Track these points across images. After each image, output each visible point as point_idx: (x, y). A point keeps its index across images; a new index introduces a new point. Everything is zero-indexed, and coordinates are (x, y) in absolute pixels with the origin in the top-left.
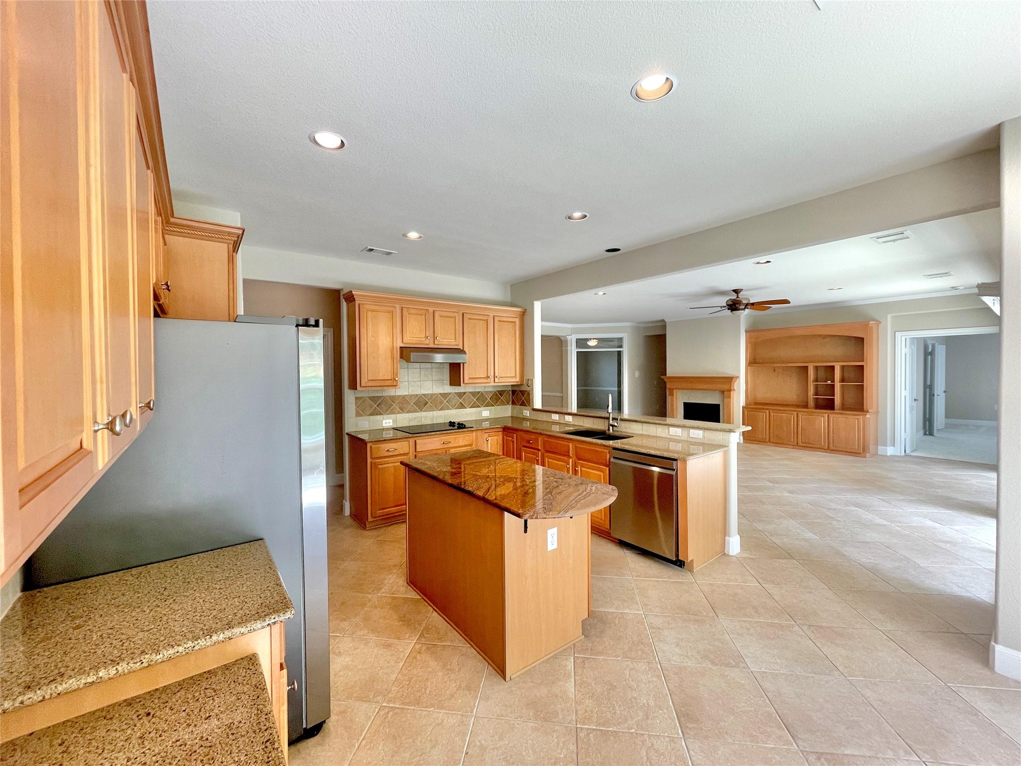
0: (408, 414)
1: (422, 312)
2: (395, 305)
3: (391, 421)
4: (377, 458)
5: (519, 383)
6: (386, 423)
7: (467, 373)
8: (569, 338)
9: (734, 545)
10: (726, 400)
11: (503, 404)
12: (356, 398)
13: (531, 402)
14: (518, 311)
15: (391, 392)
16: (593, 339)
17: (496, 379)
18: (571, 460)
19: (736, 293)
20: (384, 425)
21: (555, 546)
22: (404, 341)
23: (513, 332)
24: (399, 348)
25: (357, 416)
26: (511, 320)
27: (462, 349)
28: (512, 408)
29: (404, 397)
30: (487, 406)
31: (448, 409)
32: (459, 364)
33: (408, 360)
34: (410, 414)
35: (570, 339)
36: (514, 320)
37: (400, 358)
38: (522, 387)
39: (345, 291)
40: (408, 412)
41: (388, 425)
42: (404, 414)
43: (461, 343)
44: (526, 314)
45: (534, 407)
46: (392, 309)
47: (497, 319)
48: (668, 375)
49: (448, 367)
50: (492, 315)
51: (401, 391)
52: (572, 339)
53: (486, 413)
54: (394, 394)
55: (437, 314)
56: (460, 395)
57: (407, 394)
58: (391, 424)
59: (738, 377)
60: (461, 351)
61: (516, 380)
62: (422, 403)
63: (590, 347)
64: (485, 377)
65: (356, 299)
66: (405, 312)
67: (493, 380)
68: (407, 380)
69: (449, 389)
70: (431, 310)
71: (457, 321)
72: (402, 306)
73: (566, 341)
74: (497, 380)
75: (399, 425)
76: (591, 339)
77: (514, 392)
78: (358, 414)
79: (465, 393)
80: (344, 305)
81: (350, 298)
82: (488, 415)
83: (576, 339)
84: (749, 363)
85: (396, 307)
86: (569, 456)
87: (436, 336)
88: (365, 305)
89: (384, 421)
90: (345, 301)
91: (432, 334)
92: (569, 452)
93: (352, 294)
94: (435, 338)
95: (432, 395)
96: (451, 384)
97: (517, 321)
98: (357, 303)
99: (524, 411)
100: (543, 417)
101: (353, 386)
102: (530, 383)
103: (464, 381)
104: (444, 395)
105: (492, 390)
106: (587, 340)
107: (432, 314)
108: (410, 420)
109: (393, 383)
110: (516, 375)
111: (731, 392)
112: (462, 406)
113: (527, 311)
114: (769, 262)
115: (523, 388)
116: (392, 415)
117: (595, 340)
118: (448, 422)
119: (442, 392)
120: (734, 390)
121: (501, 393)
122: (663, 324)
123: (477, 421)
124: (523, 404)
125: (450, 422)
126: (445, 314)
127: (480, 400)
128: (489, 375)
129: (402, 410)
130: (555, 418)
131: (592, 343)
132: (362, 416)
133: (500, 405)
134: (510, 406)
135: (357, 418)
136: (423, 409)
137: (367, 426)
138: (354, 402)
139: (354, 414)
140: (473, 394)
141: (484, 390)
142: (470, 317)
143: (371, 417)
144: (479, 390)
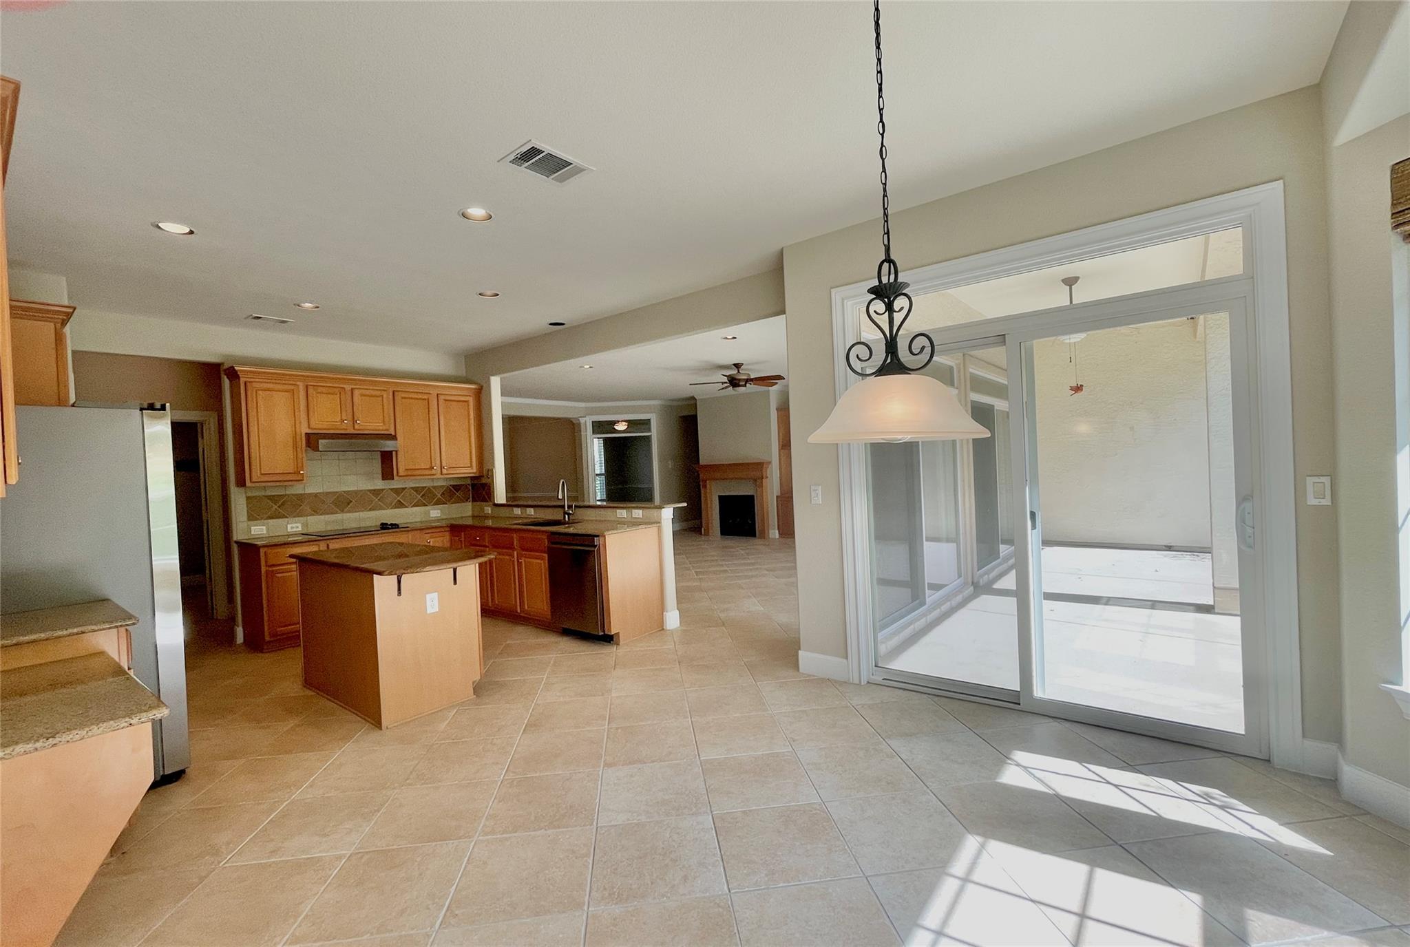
0: (323, 516)
1: (337, 390)
2: (298, 383)
3: (299, 525)
4: (274, 565)
5: (477, 475)
6: (292, 528)
7: (402, 463)
8: (582, 420)
9: (673, 619)
10: (759, 490)
11: (460, 501)
12: (248, 498)
13: (492, 498)
14: (474, 389)
15: (297, 489)
16: (622, 421)
17: (443, 470)
18: (515, 553)
19: (737, 367)
20: (289, 530)
21: (436, 609)
22: (312, 426)
23: (466, 413)
24: (303, 435)
25: (249, 519)
26: (463, 399)
27: (393, 434)
28: (471, 506)
29: (316, 495)
30: (437, 504)
31: (381, 508)
32: (391, 452)
33: (316, 449)
34: (327, 516)
35: (584, 421)
36: (467, 398)
37: (306, 446)
38: (483, 479)
39: (226, 366)
40: (323, 514)
41: (295, 530)
42: (318, 517)
43: (393, 429)
44: (483, 392)
45: (496, 502)
46: (292, 387)
47: (441, 398)
48: (702, 462)
49: (379, 457)
50: (435, 392)
51: (311, 489)
52: (587, 422)
53: (435, 513)
54: (301, 492)
55: (356, 393)
56: (397, 491)
57: (321, 491)
58: (300, 529)
59: (770, 463)
60: (394, 438)
61: (473, 471)
62: (343, 502)
63: (616, 431)
64: (428, 467)
65: (240, 376)
66: (311, 391)
67: (439, 472)
68: (320, 474)
69: (379, 484)
70: (348, 387)
71: (385, 400)
72: (306, 384)
73: (579, 424)
74: (445, 471)
75: (311, 530)
76: (618, 422)
77: (473, 486)
78: (251, 518)
79: (401, 488)
80: (226, 383)
81: (233, 374)
82: (439, 515)
83: (593, 422)
84: (783, 446)
85: (298, 385)
86: (513, 549)
87: (356, 418)
88: (254, 383)
89: (289, 526)
90: (228, 378)
91: (350, 417)
92: (513, 544)
93: (234, 370)
94: (354, 421)
95: (356, 492)
96: (384, 478)
97: (471, 400)
98: (242, 380)
99: (485, 508)
100: (504, 512)
101: (241, 483)
102: (490, 474)
103: (397, 472)
104: (376, 492)
105: (444, 484)
106: (614, 423)
107: (350, 393)
108: (327, 523)
109: (297, 476)
110: (471, 464)
111: (764, 480)
112: (400, 505)
113: (484, 388)
114: (735, 338)
115: (484, 481)
116: (301, 518)
117: (624, 423)
118: (380, 524)
119: (371, 488)
120: (767, 477)
121: (457, 488)
122: (692, 402)
124: (484, 500)
125: (382, 524)
126: (367, 392)
127: (426, 496)
128: (433, 464)
129: (316, 512)
130: (517, 513)
131: (621, 427)
132: (257, 519)
133: (455, 503)
134: (470, 503)
135: (250, 523)
136: (345, 510)
137: (265, 532)
138: (245, 502)
139: (245, 518)
140: (416, 489)
141: (432, 485)
142: (403, 395)
143: (271, 521)
144: (424, 485)
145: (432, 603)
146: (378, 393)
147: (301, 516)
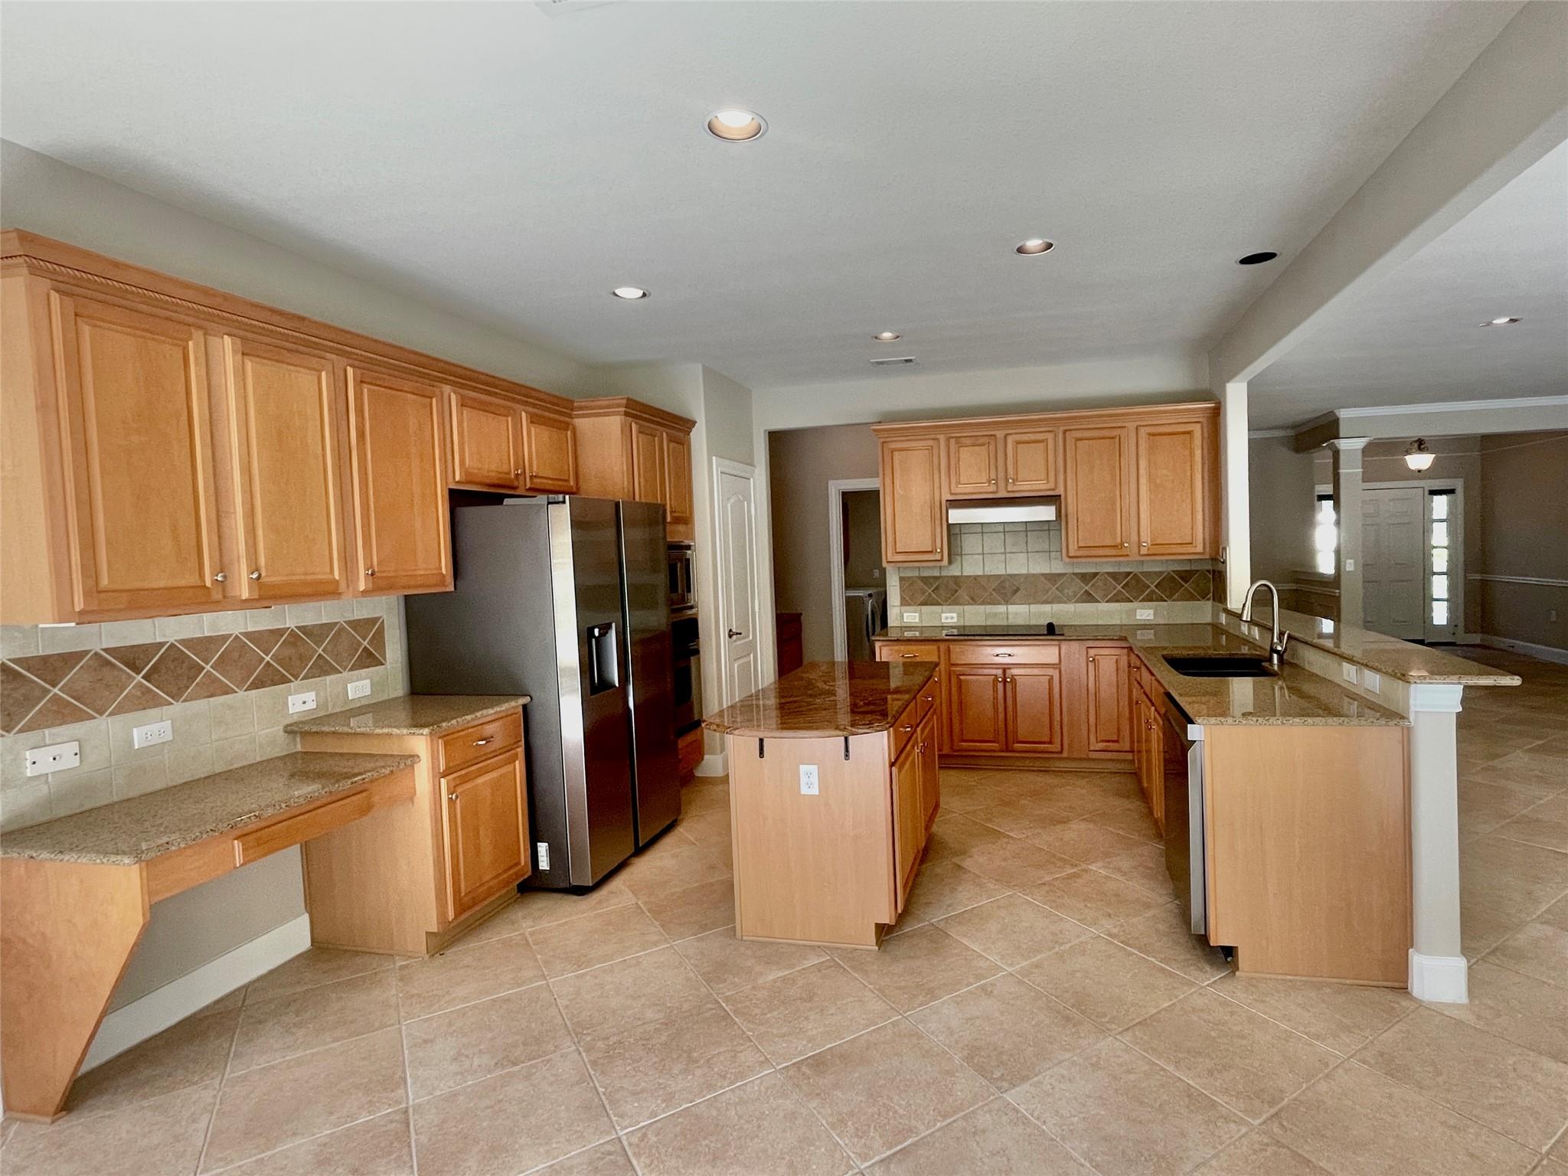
0: (983, 607)
1: (983, 440)
2: (938, 436)
3: (955, 615)
6: (947, 618)
11: (1188, 597)
12: (902, 579)
13: (1226, 596)
14: (1199, 410)
15: (955, 570)
17: (1141, 547)
20: (943, 621)
22: (954, 491)
23: (1188, 452)
24: (943, 502)
25: (902, 604)
26: (1182, 428)
28: (1213, 607)
29: (975, 578)
30: (1148, 599)
34: (988, 607)
36: (1188, 428)
40: (983, 603)
41: (949, 621)
42: (977, 607)
43: (1061, 487)
45: (1228, 607)
46: (932, 443)
47: (1143, 431)
50: (1133, 424)
51: (970, 570)
53: (1145, 613)
54: (959, 574)
55: (1011, 441)
57: (981, 573)
58: (955, 620)
61: (1195, 550)
62: (1006, 589)
66: (954, 444)
67: (1135, 551)
68: (980, 551)
70: (1000, 435)
71: (1050, 447)
72: (947, 436)
74: (1144, 550)
75: (969, 622)
77: (1214, 574)
78: (904, 602)
79: (1095, 574)
82: (1152, 618)
85: (938, 439)
87: (1008, 477)
88: (890, 443)
89: (944, 615)
91: (1003, 474)
94: (1008, 480)
95: (1027, 576)
97: (1194, 430)
99: (1221, 614)
102: (1224, 556)
107: (1001, 442)
108: (987, 616)
112: (1089, 598)
113: (1222, 406)
116: (957, 607)
119: (1047, 571)
121: (1186, 576)
123: (1124, 628)
126: (1024, 438)
127: (1131, 587)
129: (974, 600)
132: (910, 605)
133: (1181, 600)
134: (1210, 603)
135: (904, 608)
136: (1012, 600)
137: (917, 620)
138: (898, 584)
139: (897, 602)
140: (1114, 576)
141: (1140, 570)
142: (1079, 434)
143: (924, 608)
144: (1128, 570)
145: (809, 780)
146: (1039, 437)
147: (957, 604)
